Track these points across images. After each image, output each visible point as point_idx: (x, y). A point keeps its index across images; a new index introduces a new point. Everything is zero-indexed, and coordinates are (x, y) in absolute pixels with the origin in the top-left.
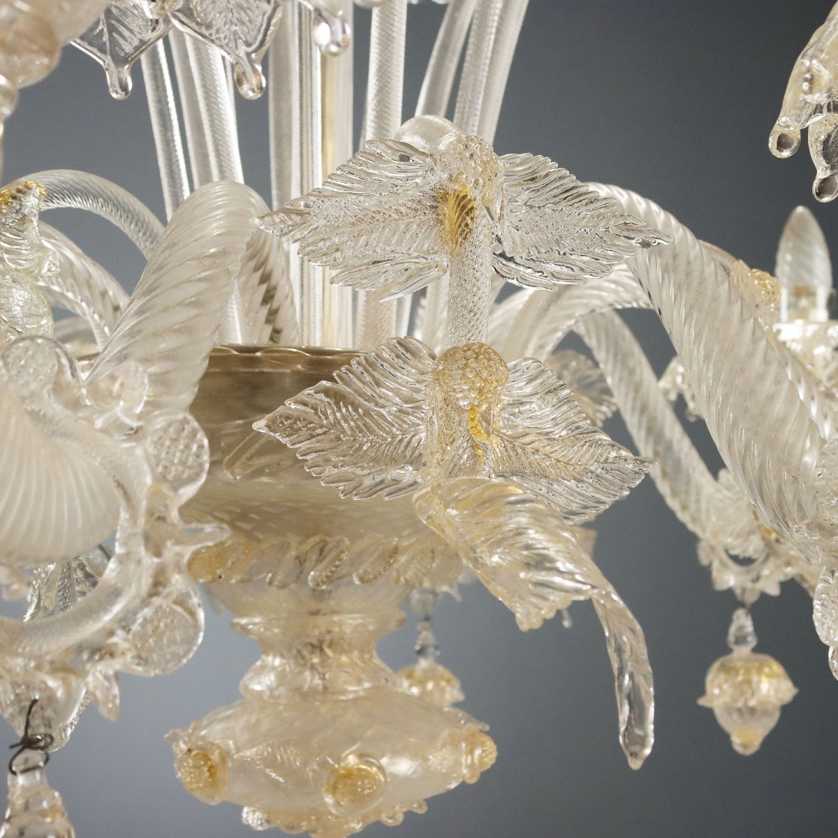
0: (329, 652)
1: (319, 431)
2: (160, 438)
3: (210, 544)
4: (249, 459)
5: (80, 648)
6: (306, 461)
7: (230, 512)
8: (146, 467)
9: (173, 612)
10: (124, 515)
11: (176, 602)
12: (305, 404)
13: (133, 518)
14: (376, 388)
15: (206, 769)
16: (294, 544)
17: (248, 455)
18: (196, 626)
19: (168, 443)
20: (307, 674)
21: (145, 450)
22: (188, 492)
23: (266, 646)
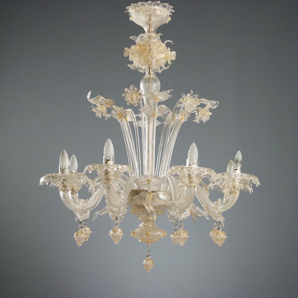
0: (148, 222)
1: (138, 199)
2: (124, 200)
12: (137, 197)
14: (142, 195)
20: (145, 224)
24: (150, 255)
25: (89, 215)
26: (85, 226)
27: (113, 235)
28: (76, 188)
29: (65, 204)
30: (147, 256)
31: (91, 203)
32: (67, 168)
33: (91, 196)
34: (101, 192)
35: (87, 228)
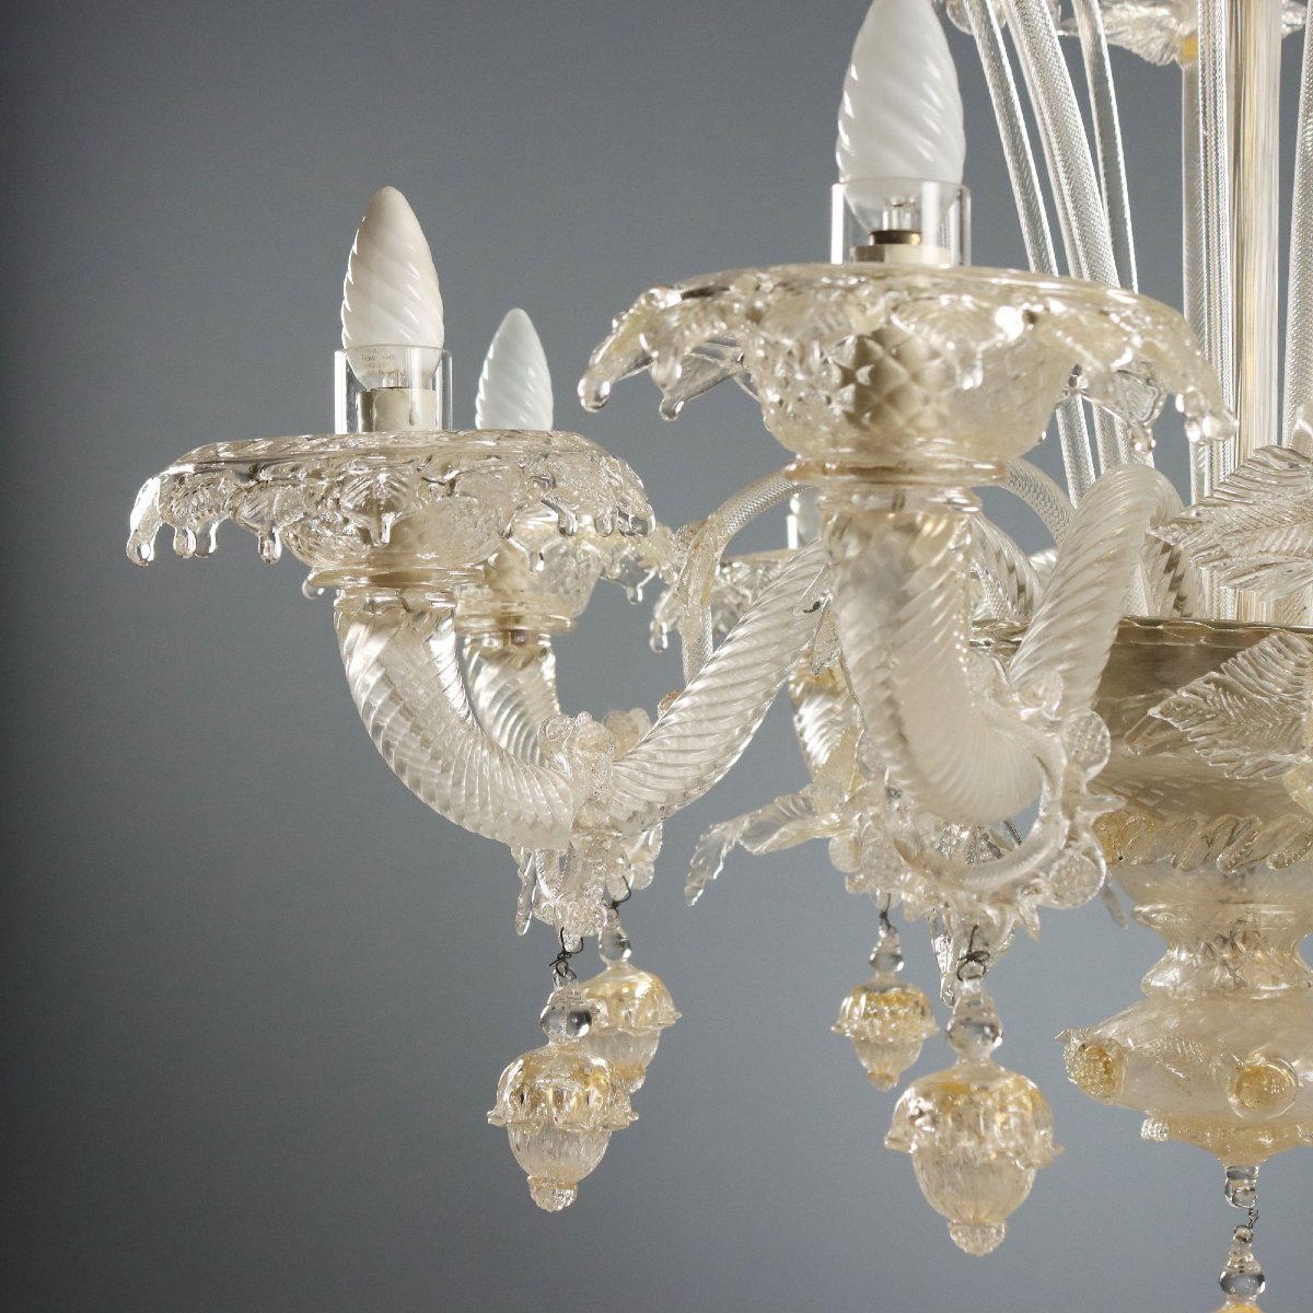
0: (1240, 945)
1: (1208, 717)
2: (1073, 730)
3: (1111, 811)
4: (1150, 734)
5: (1015, 885)
6: (1196, 742)
7: (1133, 787)
8: (1062, 752)
9: (1082, 861)
10: (1046, 787)
11: (1084, 854)
12: (1195, 693)
13: (1053, 790)
14: (1258, 679)
15: (1101, 1064)
16: (1201, 823)
17: (1148, 730)
18: (1099, 871)
19: (1079, 733)
20: (1217, 971)
21: (1062, 738)
22: (1095, 771)
23: (1171, 938)
24: (1260, 1278)
25: (650, 858)
26: (616, 957)
27: (938, 1159)
28: (537, 607)
29: (401, 767)
30: (1225, 1284)
31: (671, 758)
32: (416, 380)
33: (678, 688)
34: (772, 637)
35: (633, 978)
